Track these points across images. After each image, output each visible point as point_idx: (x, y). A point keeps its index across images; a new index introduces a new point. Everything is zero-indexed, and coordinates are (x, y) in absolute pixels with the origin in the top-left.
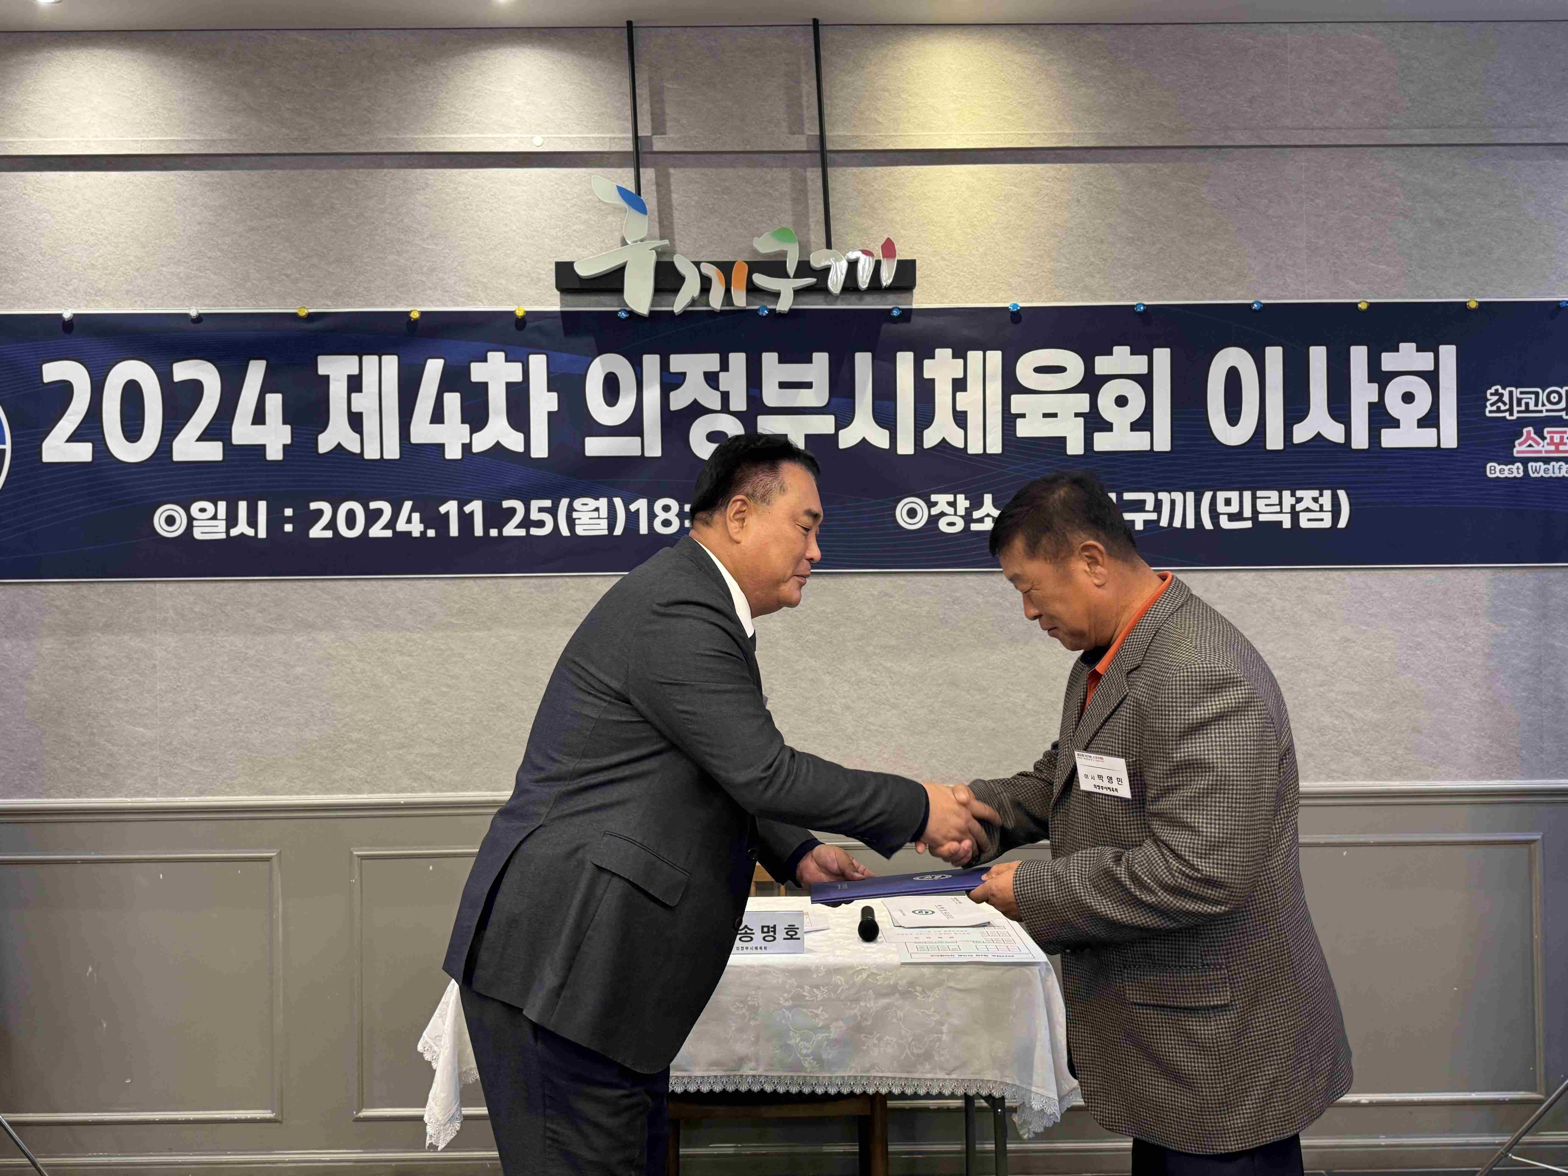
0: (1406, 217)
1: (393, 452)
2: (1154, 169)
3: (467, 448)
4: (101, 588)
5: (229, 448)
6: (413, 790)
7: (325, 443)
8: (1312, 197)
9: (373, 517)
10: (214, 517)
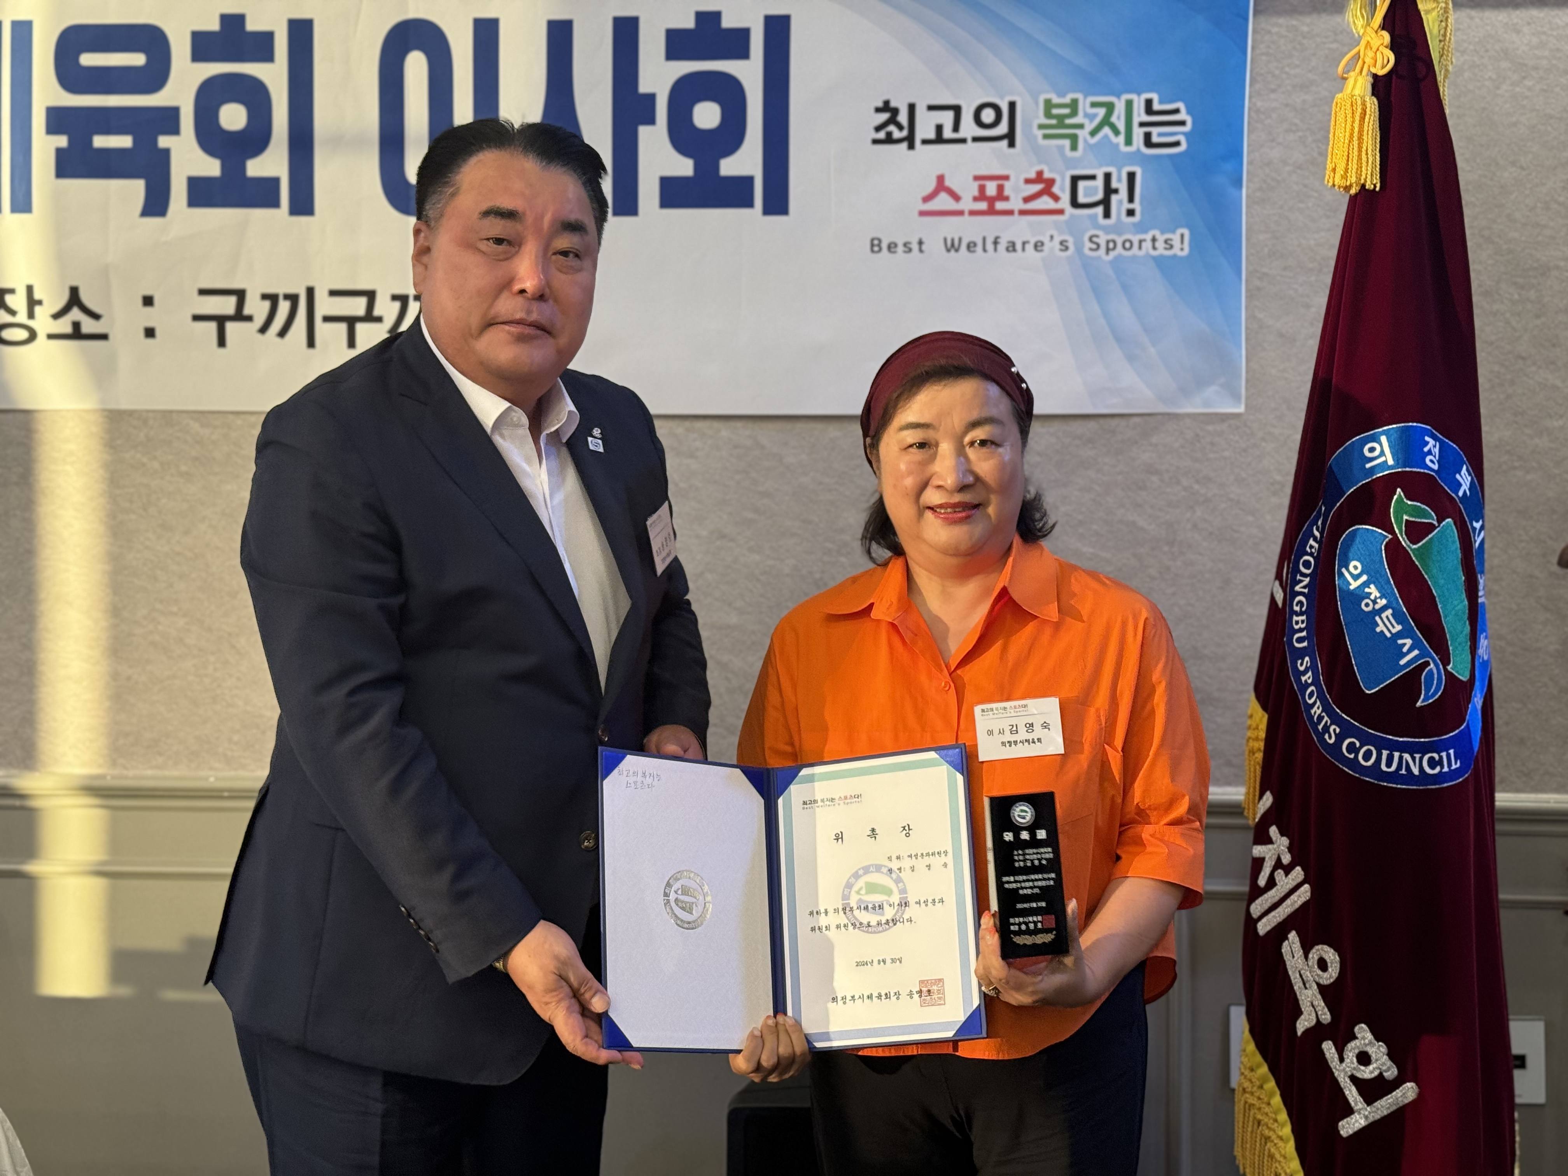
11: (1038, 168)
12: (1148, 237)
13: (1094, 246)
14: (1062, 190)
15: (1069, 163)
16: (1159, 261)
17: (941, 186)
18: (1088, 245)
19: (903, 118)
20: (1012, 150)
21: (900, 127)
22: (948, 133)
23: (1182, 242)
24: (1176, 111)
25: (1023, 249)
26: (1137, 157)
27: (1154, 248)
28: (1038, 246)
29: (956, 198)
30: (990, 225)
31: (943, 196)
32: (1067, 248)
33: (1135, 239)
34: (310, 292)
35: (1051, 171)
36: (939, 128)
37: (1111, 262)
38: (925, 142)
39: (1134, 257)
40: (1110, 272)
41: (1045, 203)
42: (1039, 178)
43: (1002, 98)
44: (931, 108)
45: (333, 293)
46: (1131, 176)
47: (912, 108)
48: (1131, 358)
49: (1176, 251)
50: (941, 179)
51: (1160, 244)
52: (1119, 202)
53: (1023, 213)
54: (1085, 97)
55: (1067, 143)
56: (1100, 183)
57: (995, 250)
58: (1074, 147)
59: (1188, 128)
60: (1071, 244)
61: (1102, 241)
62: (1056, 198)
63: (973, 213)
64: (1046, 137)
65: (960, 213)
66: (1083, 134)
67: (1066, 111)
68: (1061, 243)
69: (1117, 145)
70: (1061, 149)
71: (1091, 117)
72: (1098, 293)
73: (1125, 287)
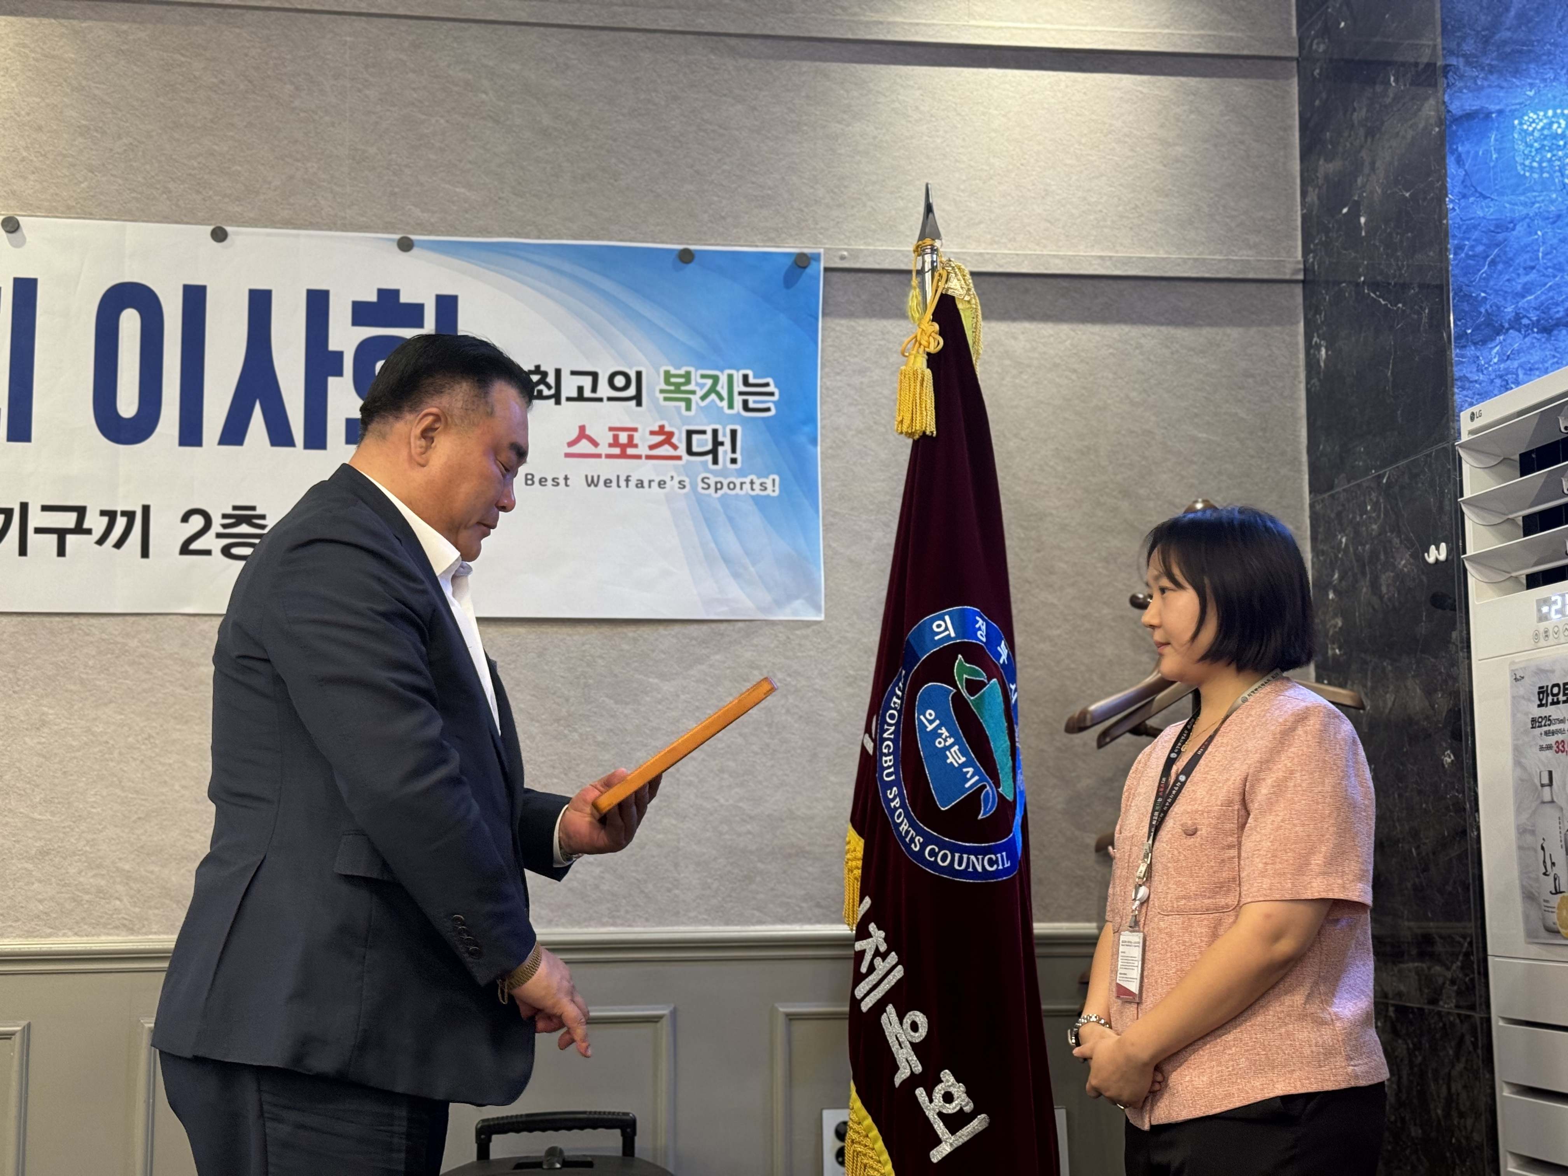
0: (497, 122)
2: (125, 32)
8: (360, 86)
11: (661, 423)
12: (747, 480)
13: (706, 486)
14: (680, 441)
15: (685, 420)
16: (756, 499)
17: (582, 434)
18: (701, 485)
19: (551, 380)
20: (639, 409)
21: (549, 387)
22: (587, 393)
23: (774, 485)
24: (767, 385)
25: (650, 486)
26: (737, 418)
27: (752, 489)
28: (661, 484)
29: (595, 444)
30: (622, 467)
31: (584, 442)
32: (684, 487)
33: (737, 482)
34: (24, 507)
35: (671, 426)
36: (580, 389)
37: (719, 499)
38: (569, 399)
39: (737, 495)
40: (719, 507)
41: (666, 450)
42: (661, 430)
43: (631, 368)
44: (573, 373)
45: (45, 508)
46: (734, 433)
47: (558, 372)
48: (736, 575)
49: (769, 492)
50: (582, 429)
51: (757, 486)
52: (724, 451)
53: (648, 457)
54: (696, 370)
55: (683, 404)
56: (709, 436)
57: (627, 486)
58: (688, 408)
59: (776, 398)
60: (687, 484)
61: (712, 482)
62: (675, 447)
63: (608, 456)
64: (666, 399)
65: (599, 456)
66: (695, 398)
67: (682, 380)
68: (680, 482)
69: (722, 408)
70: (678, 409)
71: (702, 386)
72: (710, 523)
73: (730, 519)
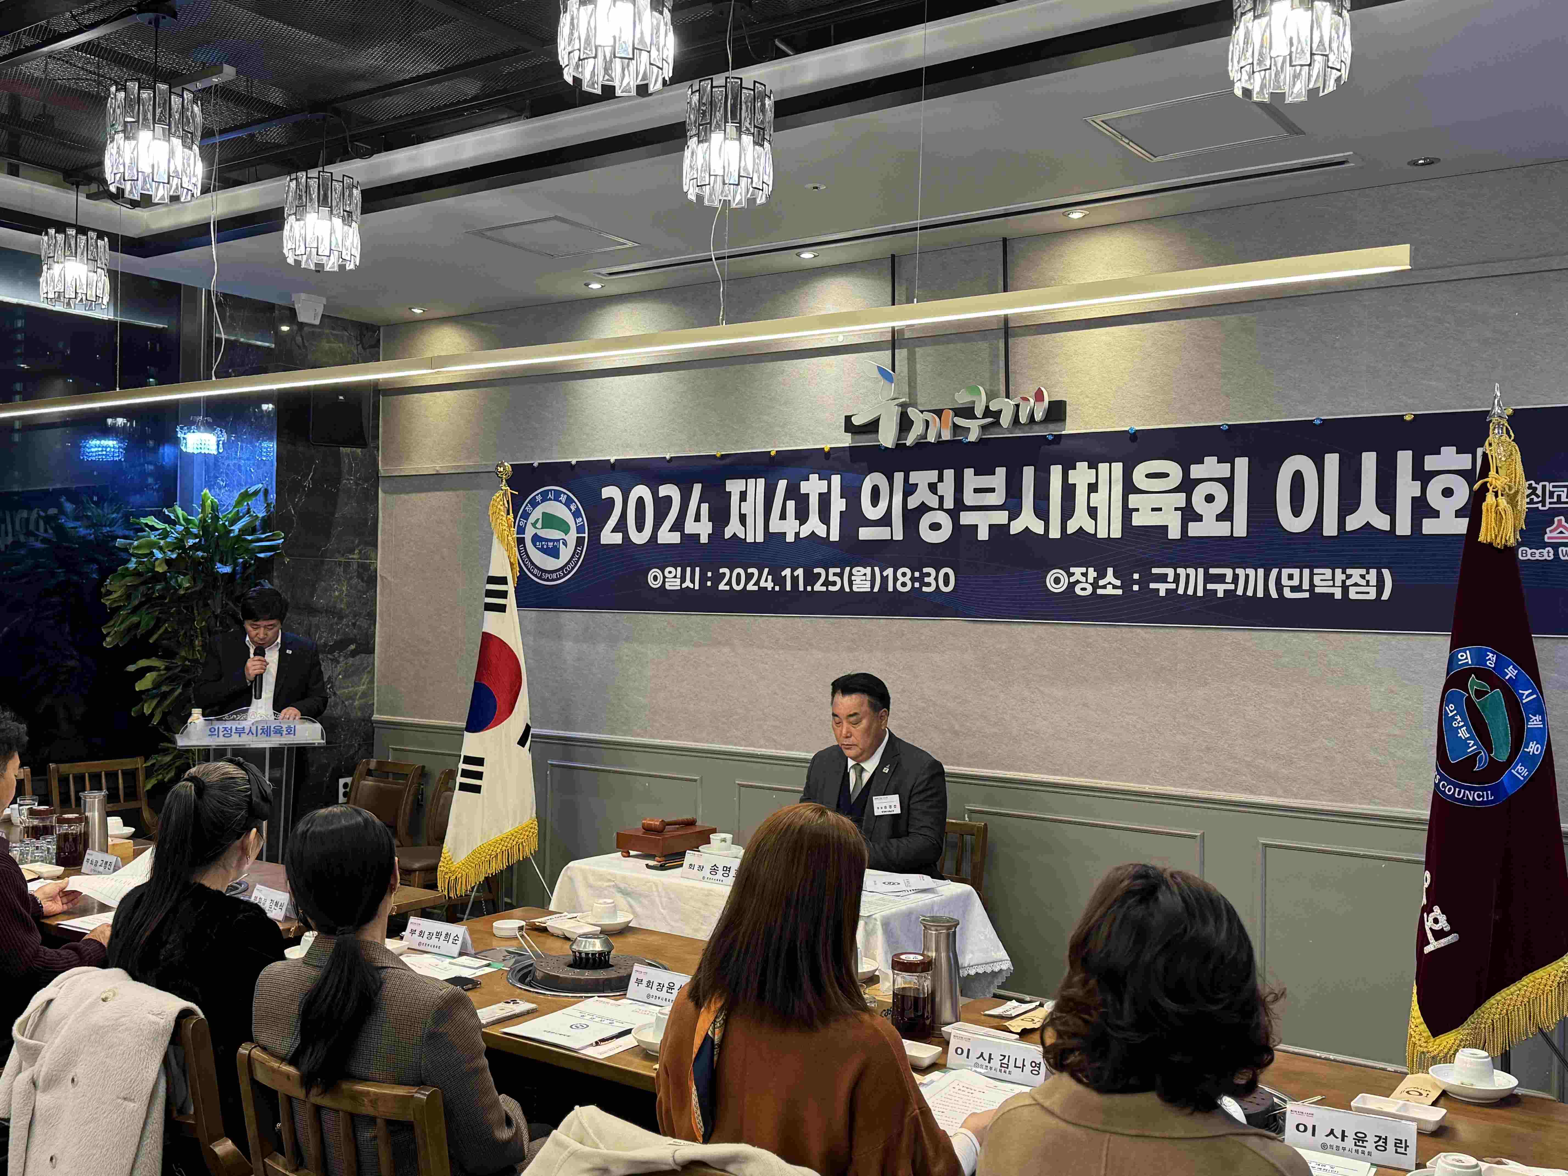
0: (1456, 340)
1: (760, 539)
3: (797, 534)
4: (625, 616)
5: (683, 536)
6: (766, 747)
7: (728, 533)
8: (1373, 330)
9: (749, 577)
10: (675, 577)
